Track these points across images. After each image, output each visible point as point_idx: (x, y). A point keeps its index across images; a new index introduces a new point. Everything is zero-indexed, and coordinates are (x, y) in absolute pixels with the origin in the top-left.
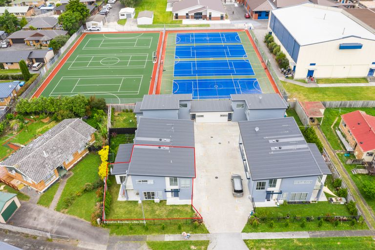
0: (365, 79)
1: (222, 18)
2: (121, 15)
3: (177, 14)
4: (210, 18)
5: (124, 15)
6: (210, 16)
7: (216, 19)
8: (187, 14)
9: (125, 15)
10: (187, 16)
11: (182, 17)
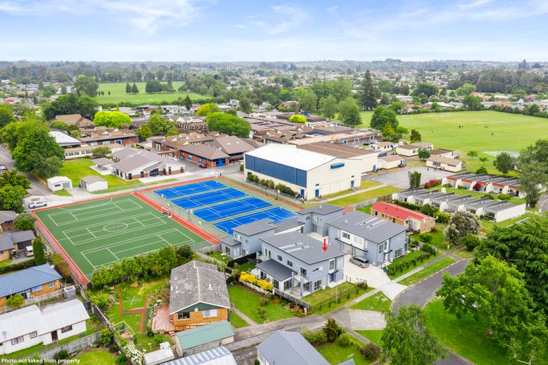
0: (351, 190)
1: (182, 171)
2: (56, 186)
3: (130, 175)
4: (170, 173)
5: (59, 185)
6: (170, 170)
7: (176, 172)
8: (142, 173)
9: (62, 185)
10: (142, 175)
11: (137, 177)
